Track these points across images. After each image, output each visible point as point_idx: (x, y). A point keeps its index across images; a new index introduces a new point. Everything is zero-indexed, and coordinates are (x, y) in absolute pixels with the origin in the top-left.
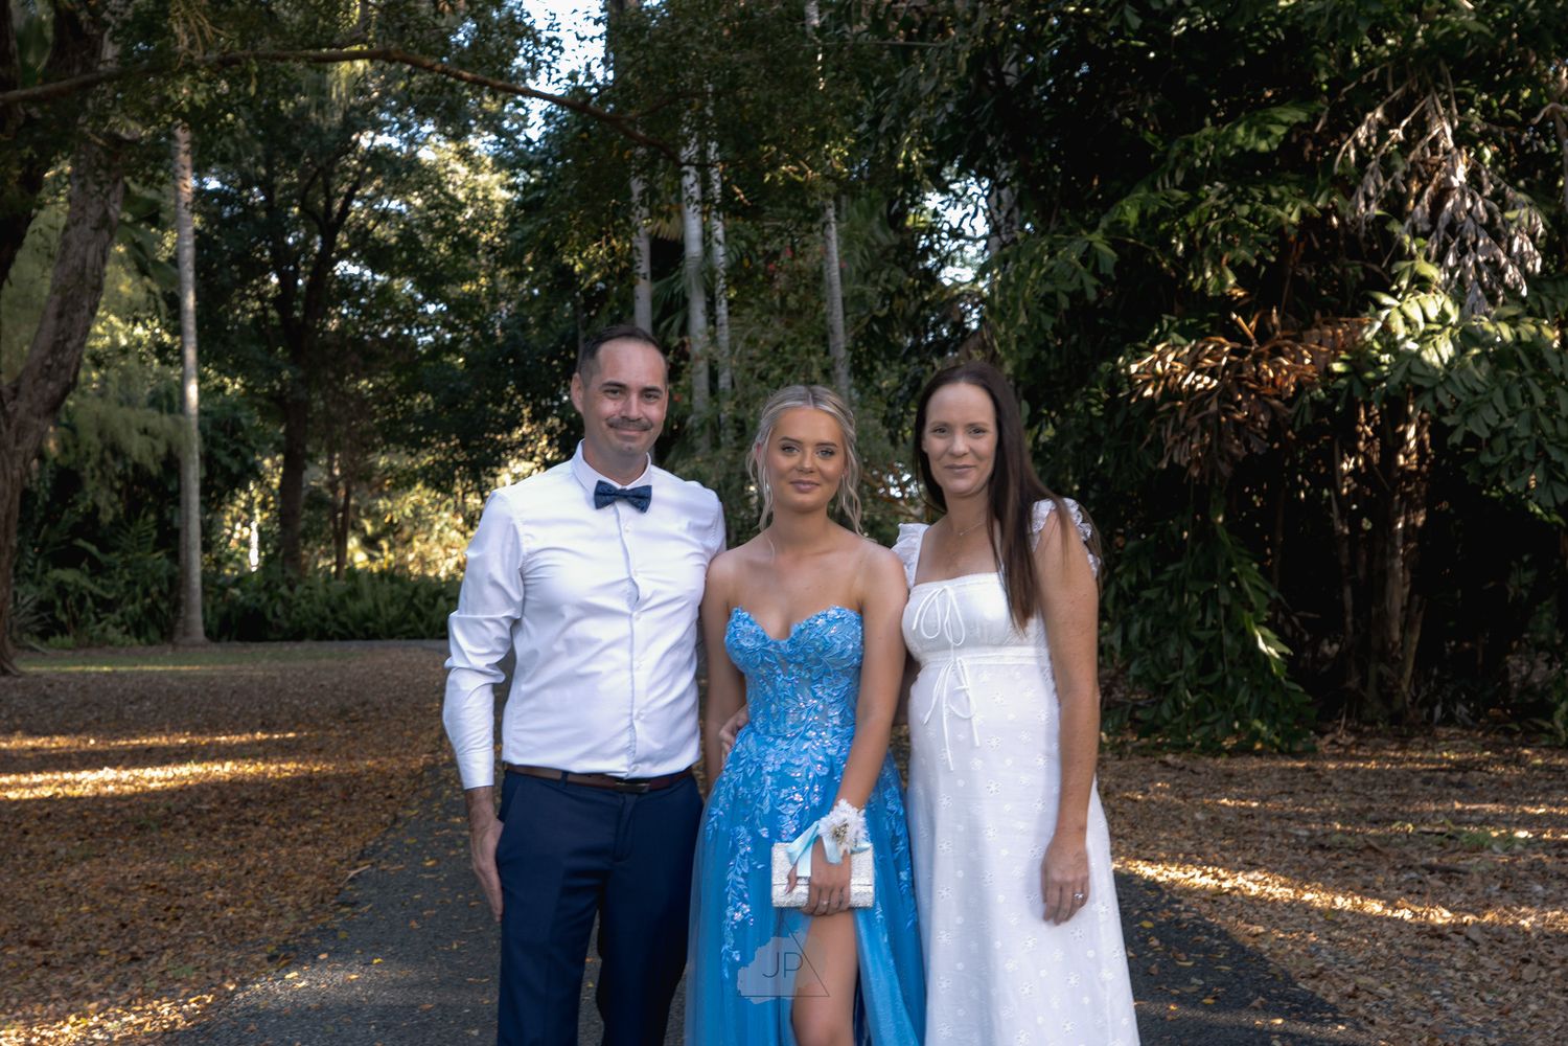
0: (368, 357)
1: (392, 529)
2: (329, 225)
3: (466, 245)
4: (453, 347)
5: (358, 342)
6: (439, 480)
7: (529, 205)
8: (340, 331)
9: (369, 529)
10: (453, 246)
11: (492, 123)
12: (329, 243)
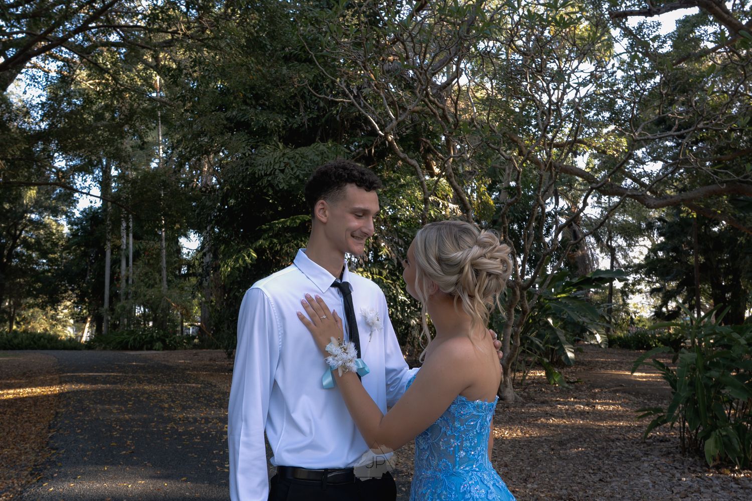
0: (23, 273)
1: (24, 319)
2: (15, 237)
3: (55, 245)
4: (49, 271)
5: (21, 269)
6: (43, 307)
7: (74, 234)
8: (17, 265)
9: (18, 319)
10: (51, 245)
11: (65, 213)
12: (15, 242)
